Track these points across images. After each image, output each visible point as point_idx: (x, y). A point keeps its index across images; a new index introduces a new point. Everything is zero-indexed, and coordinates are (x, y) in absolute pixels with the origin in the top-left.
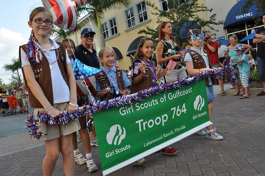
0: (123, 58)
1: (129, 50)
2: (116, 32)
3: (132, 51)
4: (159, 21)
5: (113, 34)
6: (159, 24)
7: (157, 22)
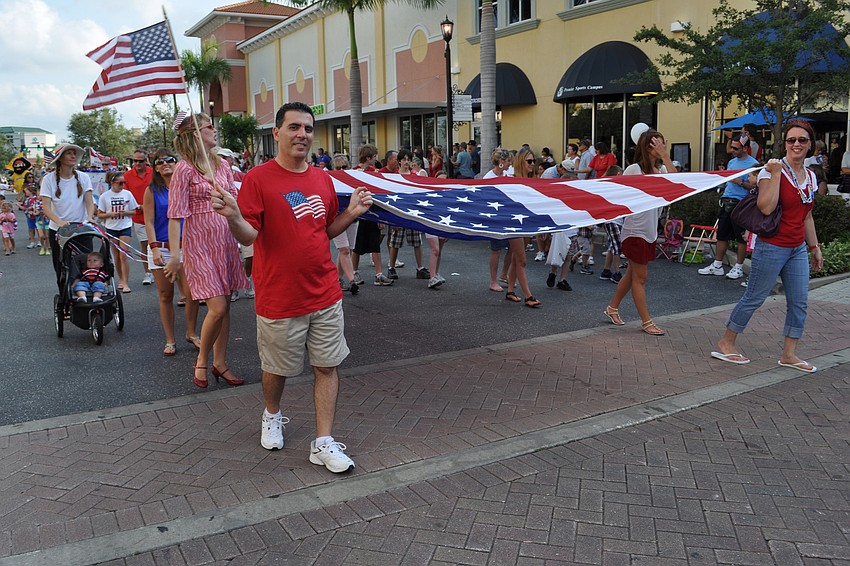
0: (535, 103)
1: (565, 82)
2: (527, 14)
3: (578, 89)
4: (722, 9)
5: (513, 17)
6: (721, 17)
7: (716, 12)
